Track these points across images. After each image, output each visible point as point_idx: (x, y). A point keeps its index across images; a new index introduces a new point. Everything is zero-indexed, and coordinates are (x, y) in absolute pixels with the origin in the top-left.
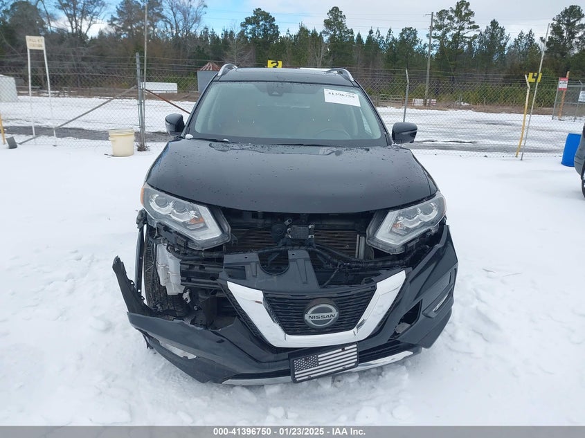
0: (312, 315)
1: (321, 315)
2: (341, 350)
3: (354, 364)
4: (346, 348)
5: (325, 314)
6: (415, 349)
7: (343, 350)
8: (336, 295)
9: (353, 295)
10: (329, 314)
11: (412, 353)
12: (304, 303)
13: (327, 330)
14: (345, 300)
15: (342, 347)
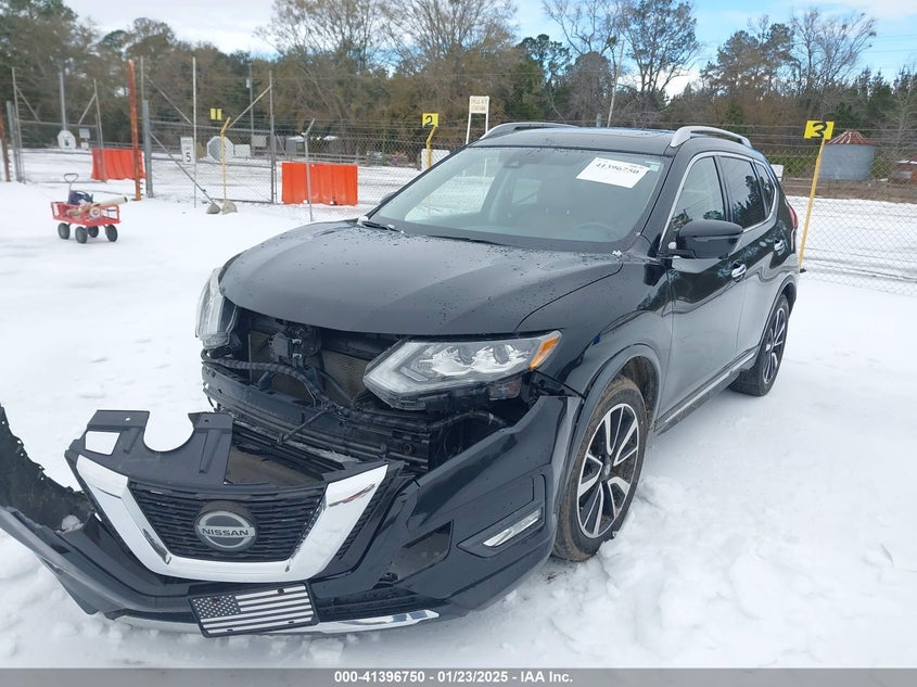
0: (207, 528)
1: (222, 529)
2: (276, 592)
3: (309, 619)
4: (286, 590)
5: (231, 529)
6: (443, 608)
7: (281, 593)
8: (246, 498)
9: (280, 501)
10: (238, 529)
11: (437, 615)
12: (195, 506)
13: (242, 555)
14: (268, 508)
15: (280, 586)
